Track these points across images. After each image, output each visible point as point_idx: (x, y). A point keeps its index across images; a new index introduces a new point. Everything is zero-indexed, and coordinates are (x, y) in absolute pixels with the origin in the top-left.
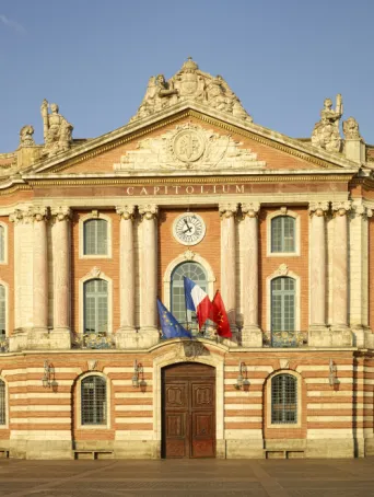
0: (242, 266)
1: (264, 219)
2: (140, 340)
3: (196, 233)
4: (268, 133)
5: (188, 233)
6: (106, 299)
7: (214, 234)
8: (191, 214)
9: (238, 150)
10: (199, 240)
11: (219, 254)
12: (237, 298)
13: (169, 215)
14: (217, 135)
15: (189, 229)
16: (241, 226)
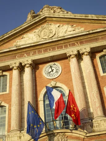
0: (86, 84)
1: (95, 58)
2: (22, 137)
3: (57, 72)
4: (88, 17)
5: (52, 73)
6: (5, 117)
7: (67, 70)
8: (53, 63)
9: (73, 29)
10: (58, 75)
11: (71, 80)
12: (87, 103)
13: (40, 66)
14: (62, 25)
15: (52, 71)
16: (82, 64)
